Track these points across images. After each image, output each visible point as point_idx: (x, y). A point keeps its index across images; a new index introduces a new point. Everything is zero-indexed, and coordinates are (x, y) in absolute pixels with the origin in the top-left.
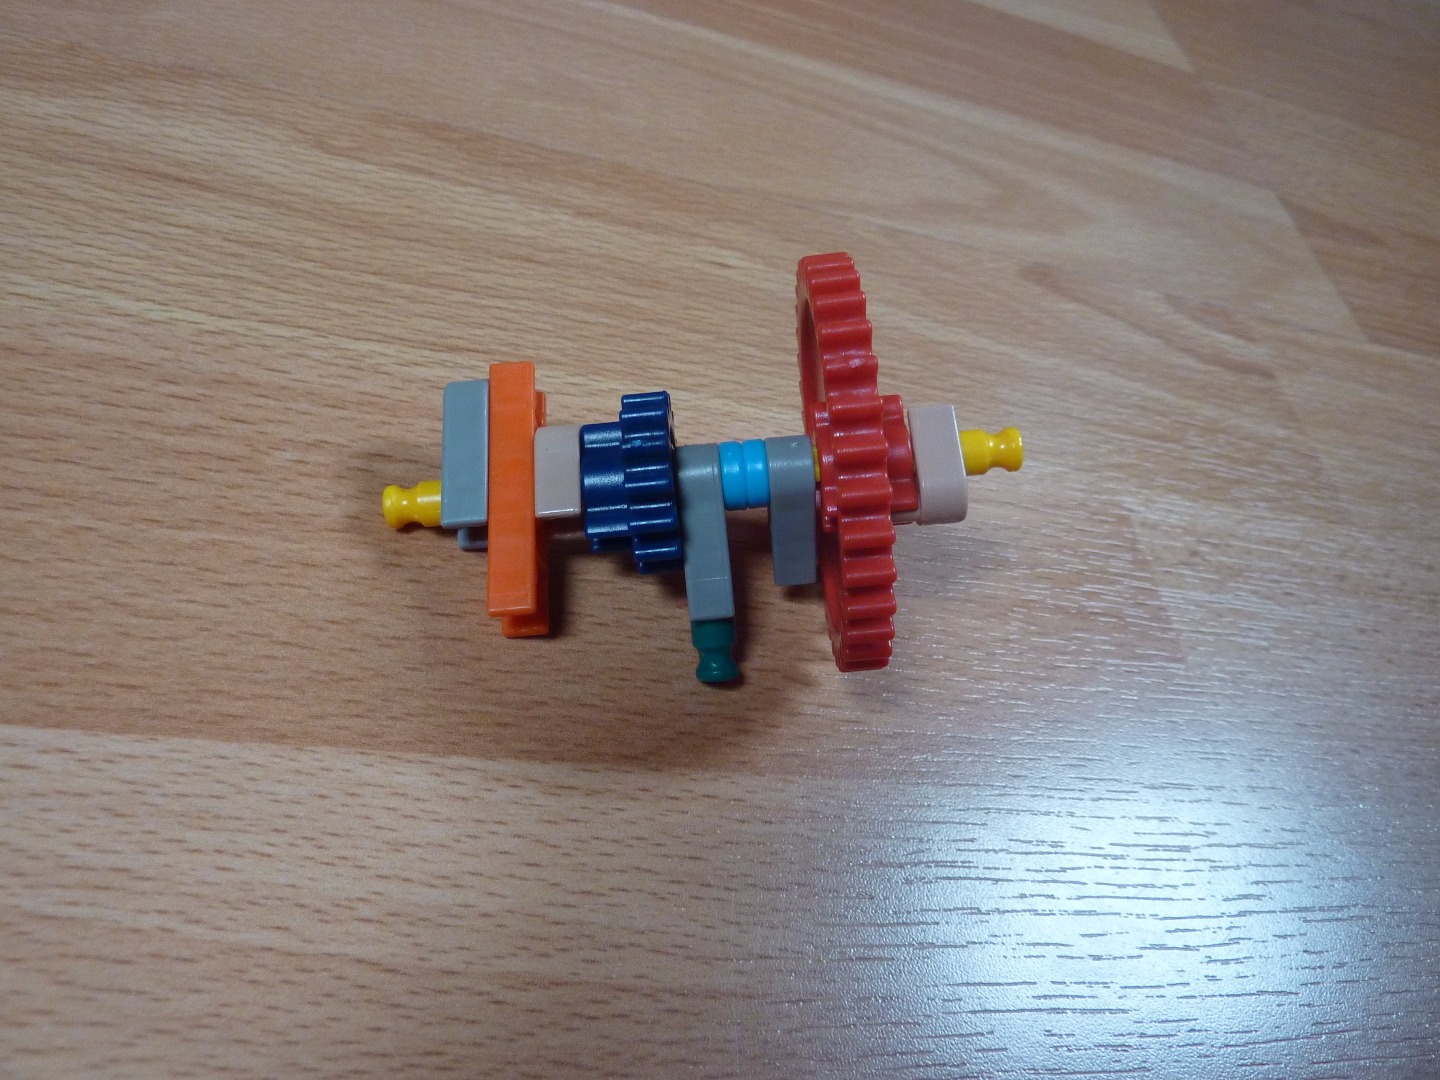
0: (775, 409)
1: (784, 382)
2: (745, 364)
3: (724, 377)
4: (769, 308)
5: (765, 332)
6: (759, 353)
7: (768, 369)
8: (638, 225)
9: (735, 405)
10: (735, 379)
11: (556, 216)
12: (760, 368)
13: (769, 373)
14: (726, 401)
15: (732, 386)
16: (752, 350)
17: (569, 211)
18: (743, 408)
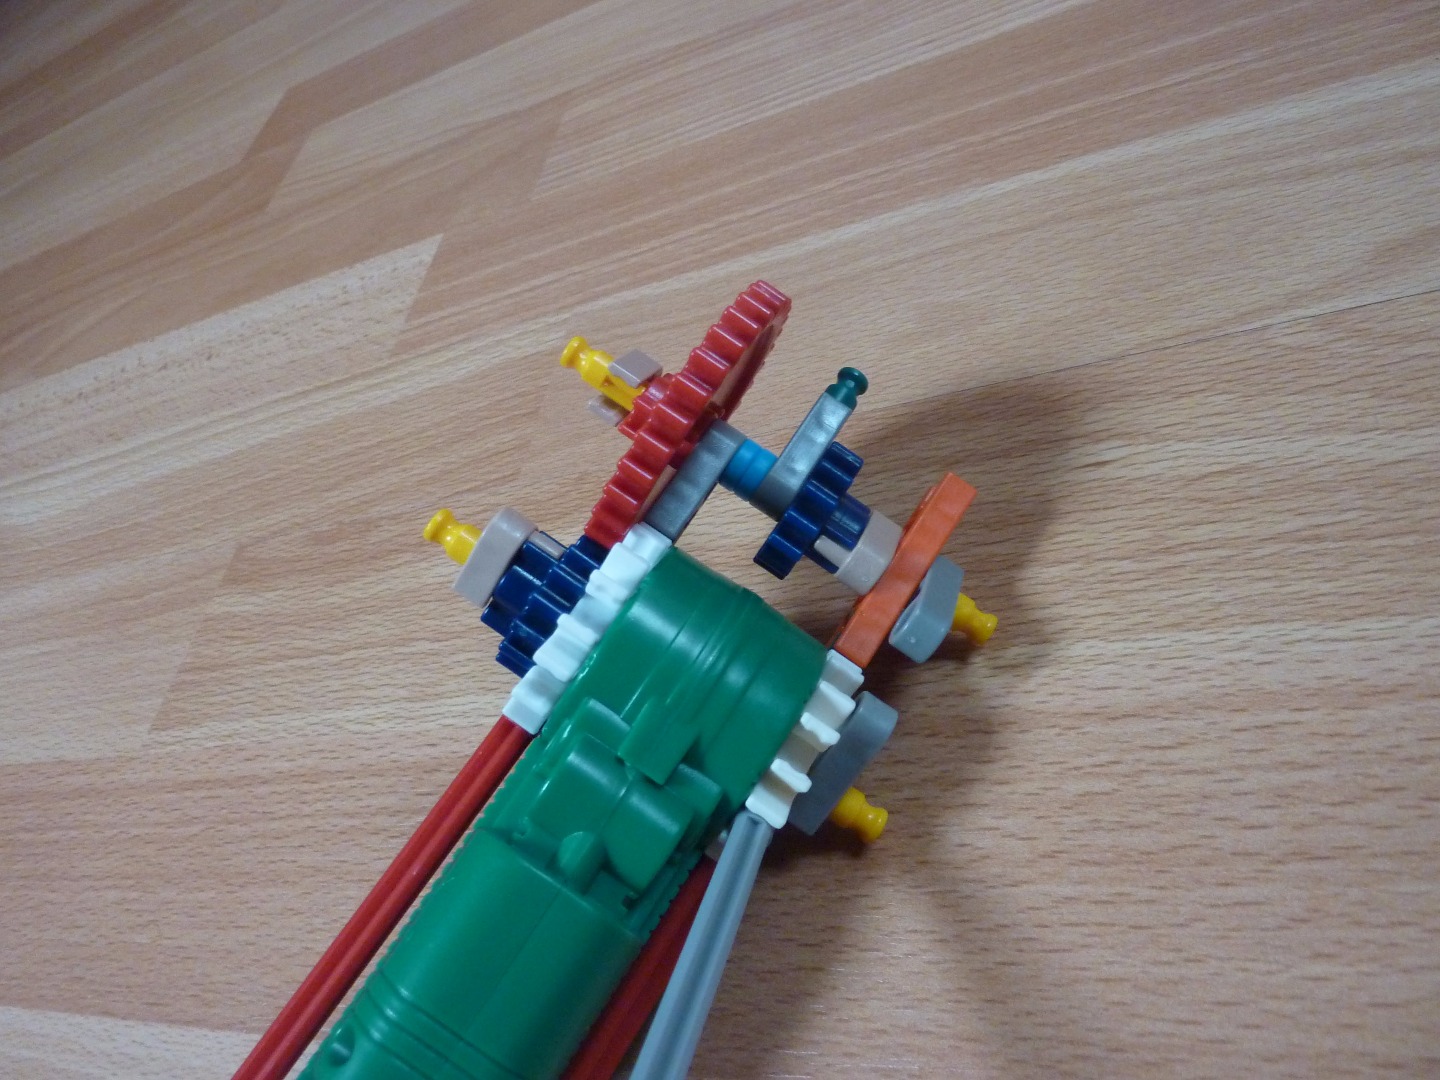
0: (1150, 636)
1: (1164, 595)
2: (1115, 586)
3: (1091, 611)
4: (1151, 500)
5: (1144, 534)
6: (1134, 566)
7: (1144, 583)
8: (1007, 454)
9: (1101, 644)
10: (1100, 610)
11: (926, 478)
12: (1136, 585)
13: (1144, 590)
14: (1090, 642)
15: (1100, 620)
16: (1126, 565)
17: (934, 468)
18: (1111, 646)
